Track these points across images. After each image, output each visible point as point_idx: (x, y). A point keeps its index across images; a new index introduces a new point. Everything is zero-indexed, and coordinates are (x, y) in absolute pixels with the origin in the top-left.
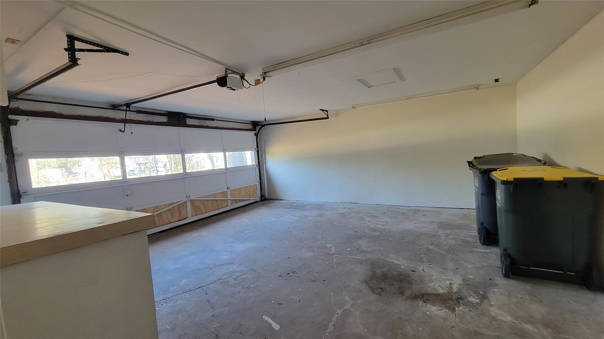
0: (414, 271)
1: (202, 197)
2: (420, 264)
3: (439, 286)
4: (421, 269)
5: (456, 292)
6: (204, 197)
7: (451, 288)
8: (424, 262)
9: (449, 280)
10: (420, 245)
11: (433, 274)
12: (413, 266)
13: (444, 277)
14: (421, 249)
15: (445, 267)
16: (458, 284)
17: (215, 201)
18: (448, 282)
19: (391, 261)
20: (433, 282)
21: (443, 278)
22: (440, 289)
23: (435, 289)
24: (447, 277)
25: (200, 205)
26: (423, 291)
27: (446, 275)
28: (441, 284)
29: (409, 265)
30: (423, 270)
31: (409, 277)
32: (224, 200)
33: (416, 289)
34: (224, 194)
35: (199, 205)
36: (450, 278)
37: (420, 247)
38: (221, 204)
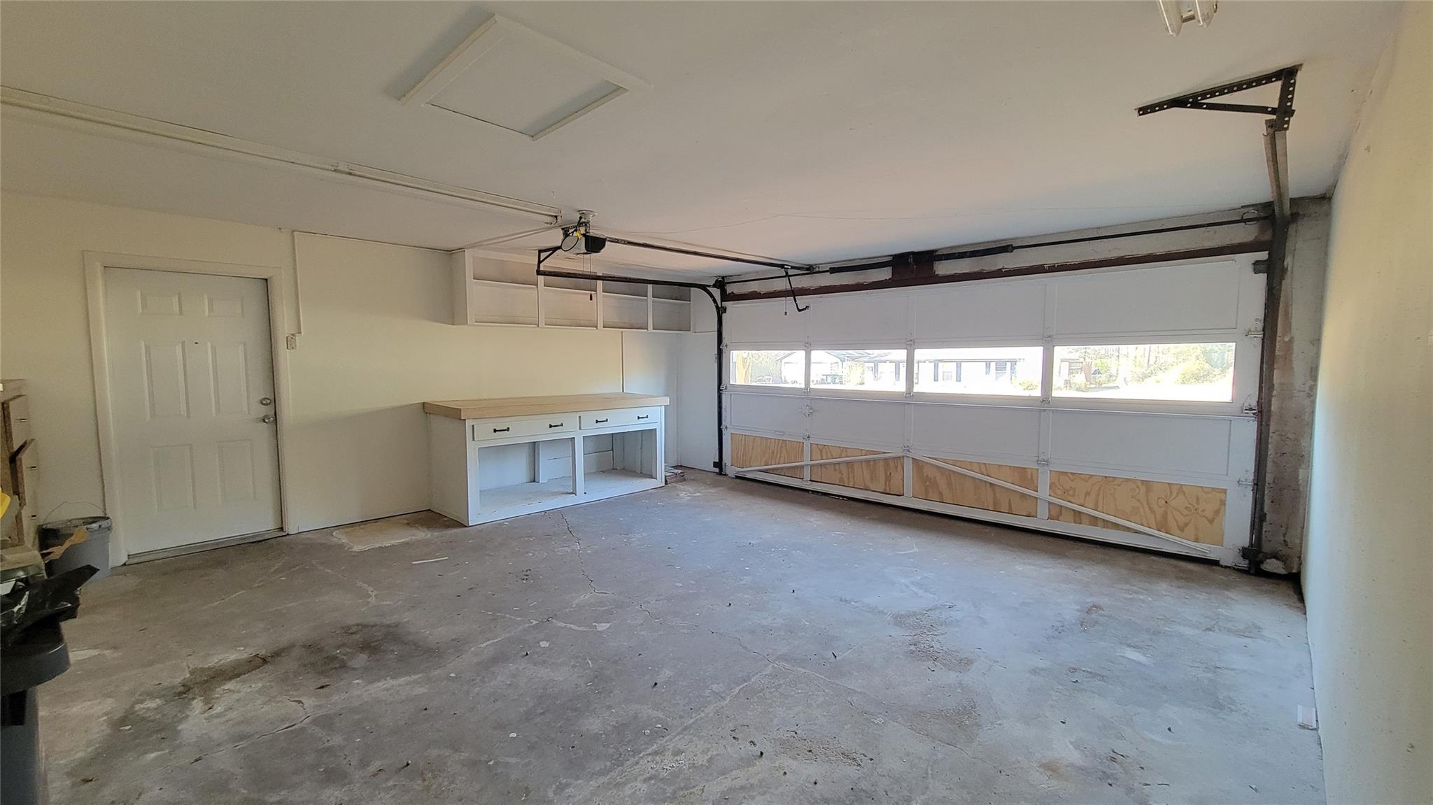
0: (322, 687)
1: (945, 461)
2: (324, 711)
3: (239, 692)
4: (309, 702)
5: (194, 698)
6: (951, 463)
7: (206, 702)
8: (315, 722)
9: (218, 716)
10: (382, 775)
11: (265, 706)
12: (336, 698)
13: (232, 715)
14: (364, 764)
15: (242, 744)
16: (190, 718)
17: (988, 485)
18: (218, 709)
19: (402, 680)
20: (259, 692)
21: (235, 713)
22: (232, 688)
23: (244, 682)
24: (224, 719)
25: (937, 479)
26: (268, 667)
27: (229, 723)
28: (236, 696)
29: (347, 695)
30: (300, 702)
31: (322, 673)
32: (1023, 496)
33: (288, 664)
34: (1025, 476)
35: (935, 478)
36: (216, 721)
37: (373, 768)
38: (1010, 501)
